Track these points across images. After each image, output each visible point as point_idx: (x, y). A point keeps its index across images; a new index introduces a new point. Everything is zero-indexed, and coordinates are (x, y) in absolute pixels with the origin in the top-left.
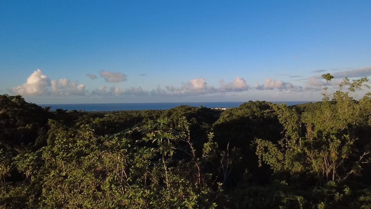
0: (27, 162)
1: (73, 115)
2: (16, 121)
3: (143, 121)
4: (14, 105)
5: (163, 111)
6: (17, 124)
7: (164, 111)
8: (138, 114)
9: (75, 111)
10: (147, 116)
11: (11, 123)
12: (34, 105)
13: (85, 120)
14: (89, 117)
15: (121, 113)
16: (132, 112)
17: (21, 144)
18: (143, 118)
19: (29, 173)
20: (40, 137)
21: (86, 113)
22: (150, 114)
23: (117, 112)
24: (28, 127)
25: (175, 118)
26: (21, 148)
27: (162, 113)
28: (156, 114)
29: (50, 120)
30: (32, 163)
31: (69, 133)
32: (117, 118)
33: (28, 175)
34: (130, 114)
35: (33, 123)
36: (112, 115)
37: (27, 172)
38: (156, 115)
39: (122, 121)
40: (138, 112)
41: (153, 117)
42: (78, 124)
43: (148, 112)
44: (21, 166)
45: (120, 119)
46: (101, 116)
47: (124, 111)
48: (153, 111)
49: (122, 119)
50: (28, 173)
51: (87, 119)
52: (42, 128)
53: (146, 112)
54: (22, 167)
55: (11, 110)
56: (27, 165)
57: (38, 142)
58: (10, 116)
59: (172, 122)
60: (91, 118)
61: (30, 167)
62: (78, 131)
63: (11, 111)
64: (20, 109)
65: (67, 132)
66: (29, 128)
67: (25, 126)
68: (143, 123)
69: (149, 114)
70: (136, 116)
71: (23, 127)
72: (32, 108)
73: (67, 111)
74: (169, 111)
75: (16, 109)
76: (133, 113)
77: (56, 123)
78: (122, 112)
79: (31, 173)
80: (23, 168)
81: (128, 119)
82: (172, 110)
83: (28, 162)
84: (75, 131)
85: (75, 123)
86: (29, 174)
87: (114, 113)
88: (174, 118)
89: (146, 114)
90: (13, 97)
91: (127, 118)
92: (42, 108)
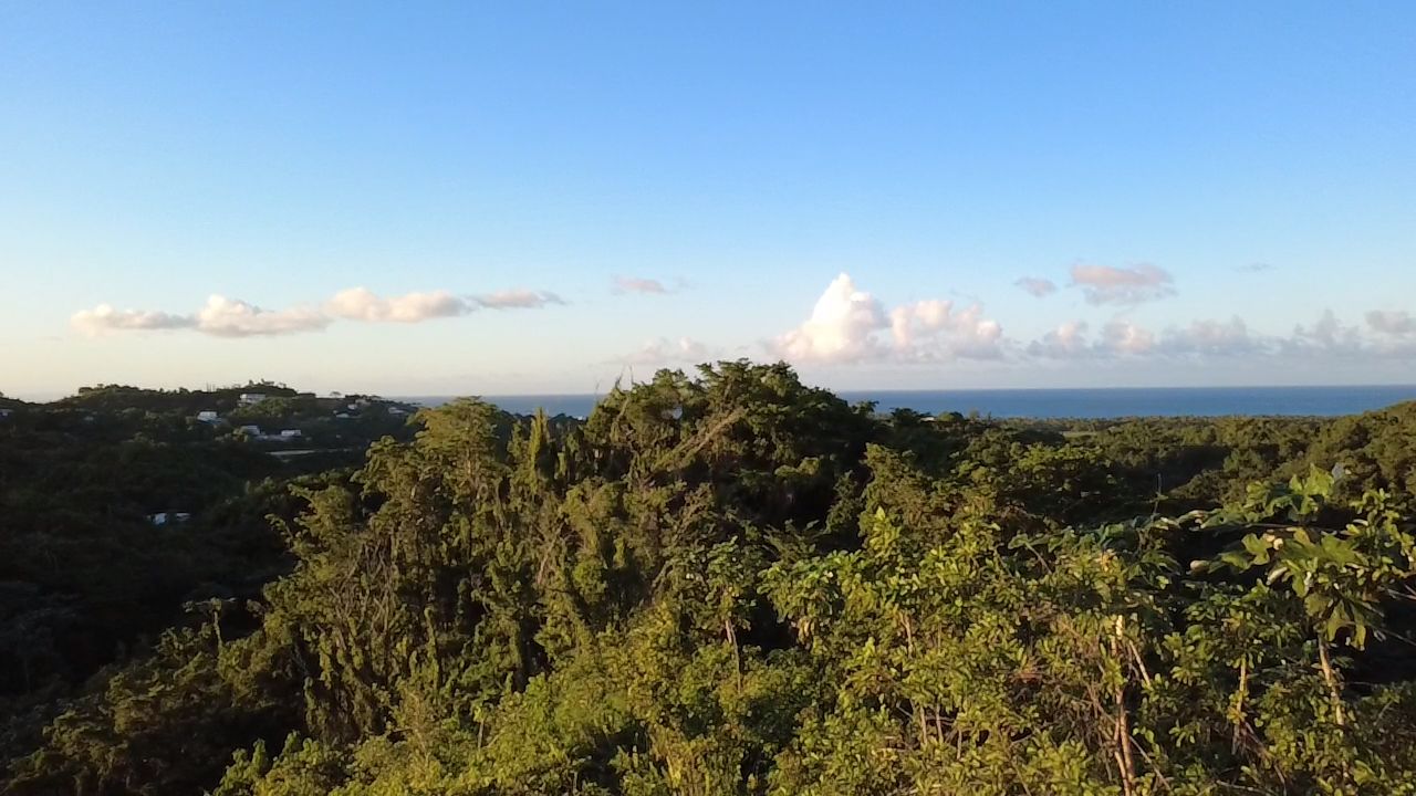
0: (801, 588)
1: (948, 429)
2: (771, 448)
3: (1229, 465)
4: (769, 395)
5: (1325, 422)
6: (774, 458)
7: (1331, 421)
8: (1205, 433)
9: (957, 416)
10: (1246, 441)
11: (760, 453)
12: (826, 396)
13: (991, 450)
14: (1006, 438)
15: (1129, 427)
16: (1177, 423)
17: (787, 522)
18: (1227, 451)
19: (807, 625)
20: (841, 502)
21: (993, 426)
22: (1260, 432)
23: (1118, 425)
24: (809, 467)
25: (1386, 454)
26: (785, 536)
27: (1318, 430)
28: (1290, 437)
29: (873, 450)
30: (816, 593)
31: (934, 501)
32: (1112, 447)
33: (804, 634)
34: (1171, 432)
35: (822, 457)
36: (1095, 434)
37: (801, 621)
38: (1291, 441)
39: (1133, 460)
40: (1206, 425)
41: (1276, 448)
42: (964, 467)
43: (1250, 427)
44: (785, 600)
45: (1125, 450)
46: (1051, 437)
47: (1142, 420)
48: (1278, 422)
49: (1136, 452)
50: (804, 626)
51: (998, 447)
52: (847, 474)
53: (1240, 427)
54: (788, 603)
55: (760, 410)
56: (802, 598)
57: (836, 521)
58: (756, 430)
59: (1374, 475)
60: (1014, 445)
61: (810, 607)
62: (967, 492)
63: (758, 414)
64: (784, 409)
65: (928, 493)
66: (811, 471)
67: (797, 464)
68: (1226, 471)
69: (1255, 435)
70: (1198, 442)
71: (793, 469)
72: (820, 406)
73: (928, 415)
74: (1358, 424)
75: (773, 407)
76: (1183, 430)
77: (889, 461)
78: (1135, 425)
79: (813, 625)
80: (789, 608)
81: (1162, 454)
82: (1375, 418)
83: (804, 590)
84: (954, 492)
85: (953, 464)
86: (806, 630)
87: (1102, 426)
88: (1381, 454)
89: (1242, 432)
90: (763, 369)
91: (1157, 450)
92: (850, 405)
